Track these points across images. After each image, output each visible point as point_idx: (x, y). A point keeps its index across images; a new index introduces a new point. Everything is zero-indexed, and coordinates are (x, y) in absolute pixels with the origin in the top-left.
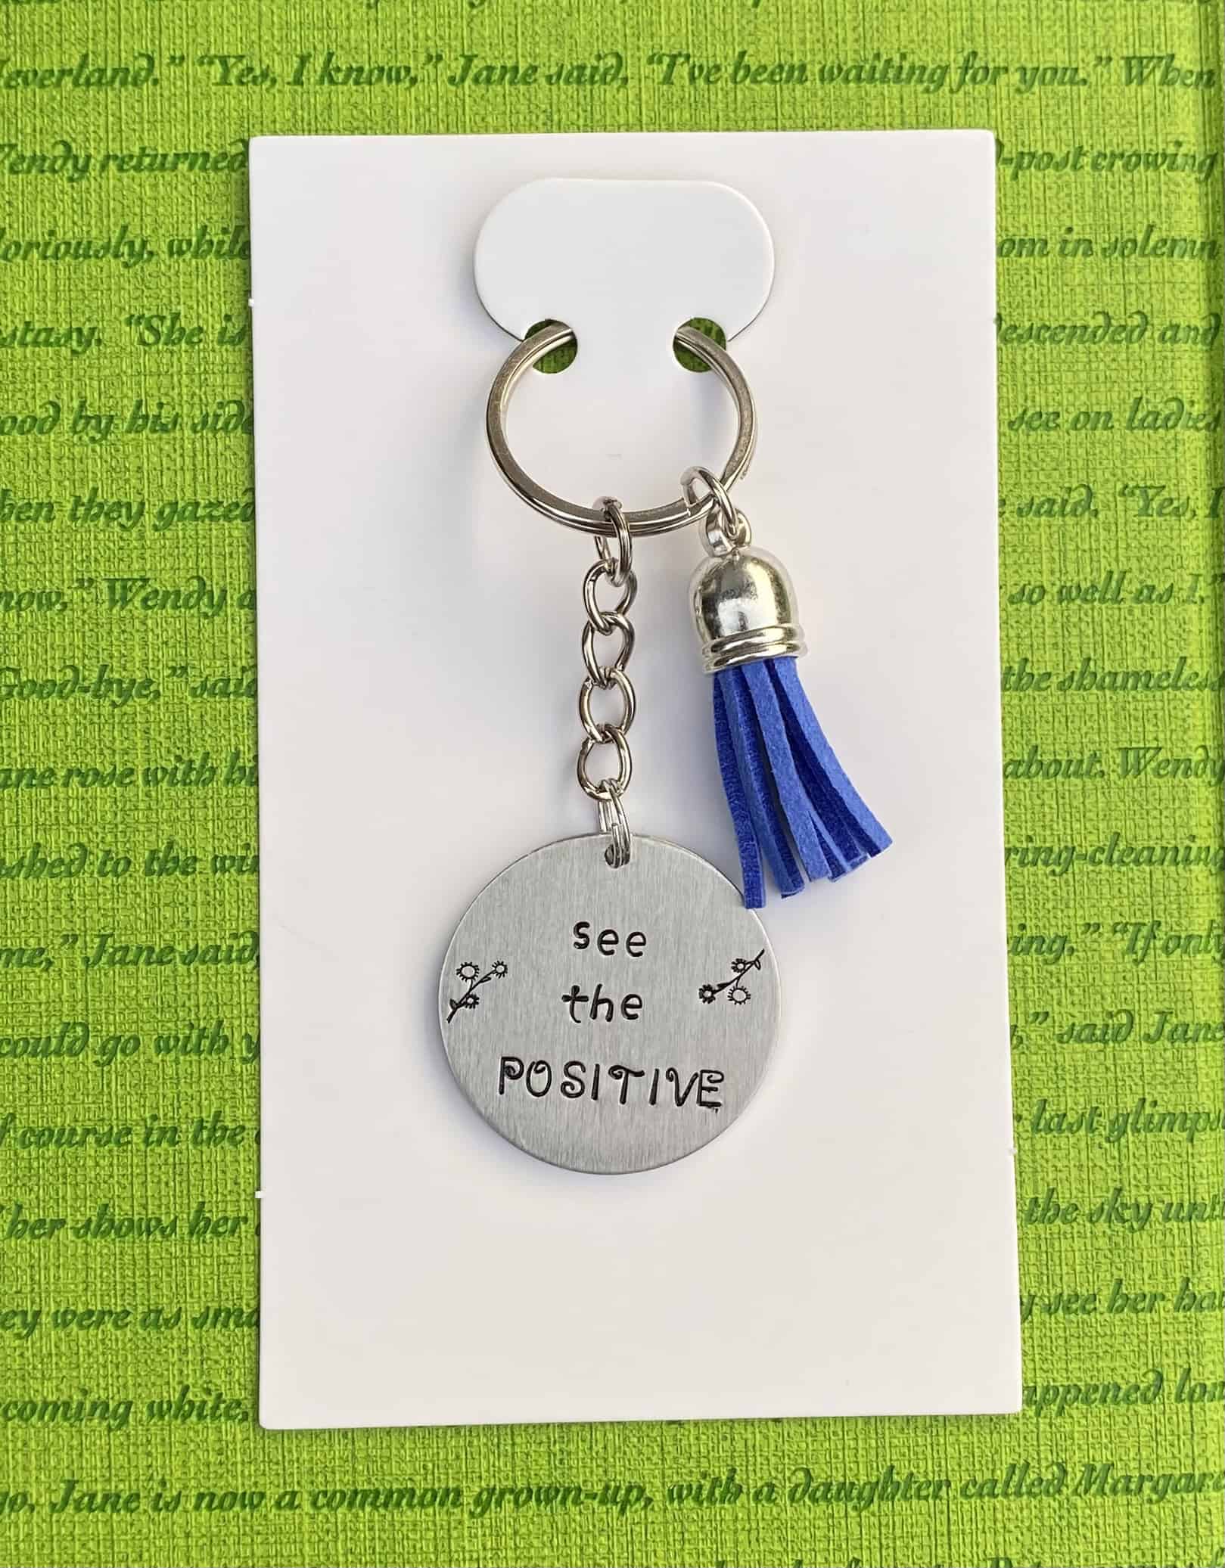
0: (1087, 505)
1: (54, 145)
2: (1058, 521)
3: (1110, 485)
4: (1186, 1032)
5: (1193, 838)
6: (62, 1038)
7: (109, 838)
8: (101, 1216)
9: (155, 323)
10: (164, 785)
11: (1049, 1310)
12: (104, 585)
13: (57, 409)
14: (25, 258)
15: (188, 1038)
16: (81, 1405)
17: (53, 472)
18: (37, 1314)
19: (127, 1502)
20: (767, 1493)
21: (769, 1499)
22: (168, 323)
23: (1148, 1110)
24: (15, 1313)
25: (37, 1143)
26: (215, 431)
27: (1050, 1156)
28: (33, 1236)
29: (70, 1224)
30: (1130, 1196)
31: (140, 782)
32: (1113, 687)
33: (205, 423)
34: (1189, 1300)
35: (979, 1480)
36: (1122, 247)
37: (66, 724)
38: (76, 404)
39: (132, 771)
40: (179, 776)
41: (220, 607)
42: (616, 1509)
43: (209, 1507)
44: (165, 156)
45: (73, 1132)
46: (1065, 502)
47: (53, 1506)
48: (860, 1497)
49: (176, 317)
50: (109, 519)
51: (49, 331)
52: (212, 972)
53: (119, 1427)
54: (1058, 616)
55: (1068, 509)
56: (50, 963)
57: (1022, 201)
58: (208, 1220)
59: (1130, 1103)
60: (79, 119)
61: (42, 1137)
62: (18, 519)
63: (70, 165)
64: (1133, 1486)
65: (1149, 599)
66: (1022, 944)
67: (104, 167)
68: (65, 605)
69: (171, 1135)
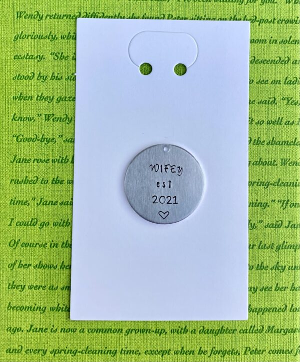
0: (274, 102)
1: (35, 12)
2: (267, 105)
3: (280, 97)
4: (294, 226)
5: (297, 180)
6: (31, 221)
7: (43, 175)
8: (40, 264)
9: (57, 54)
10: (57, 163)
11: (261, 290)
12: (44, 116)
13: (34, 74)
14: (27, 38)
15: (60, 223)
16: (34, 307)
17: (33, 89)
18: (24, 286)
19: (45, 330)
20: (194, 332)
21: (194, 333)
22: (60, 54)
23: (285, 244)
24: (19, 286)
25: (25, 246)
26: (71, 80)
27: (262, 254)
28: (24, 268)
29: (32, 265)
30: (280, 264)
31: (51, 162)
32: (279, 145)
33: (68, 78)
34: (293, 289)
35: (243, 329)
36: (284, 42)
37: (34, 148)
38: (38, 73)
39: (49, 160)
40: (60, 161)
41: (71, 121)
42: (158, 335)
43: (64, 332)
44: (61, 15)
45: (33, 244)
46: (269, 101)
47: (27, 331)
48: (215, 333)
49: (62, 53)
50: (45, 100)
51: (32, 56)
52: (66, 207)
53: (43, 313)
54: (267, 127)
55: (270, 103)
56: (29, 204)
57: (261, 30)
58: (64, 265)
59: (281, 242)
60: (41, 6)
61: (26, 245)
62: (24, 100)
63: (38, 17)
64: (279, 331)
65: (288, 124)
66: (257, 204)
67: (46, 17)
68: (34, 120)
69: (56, 245)
